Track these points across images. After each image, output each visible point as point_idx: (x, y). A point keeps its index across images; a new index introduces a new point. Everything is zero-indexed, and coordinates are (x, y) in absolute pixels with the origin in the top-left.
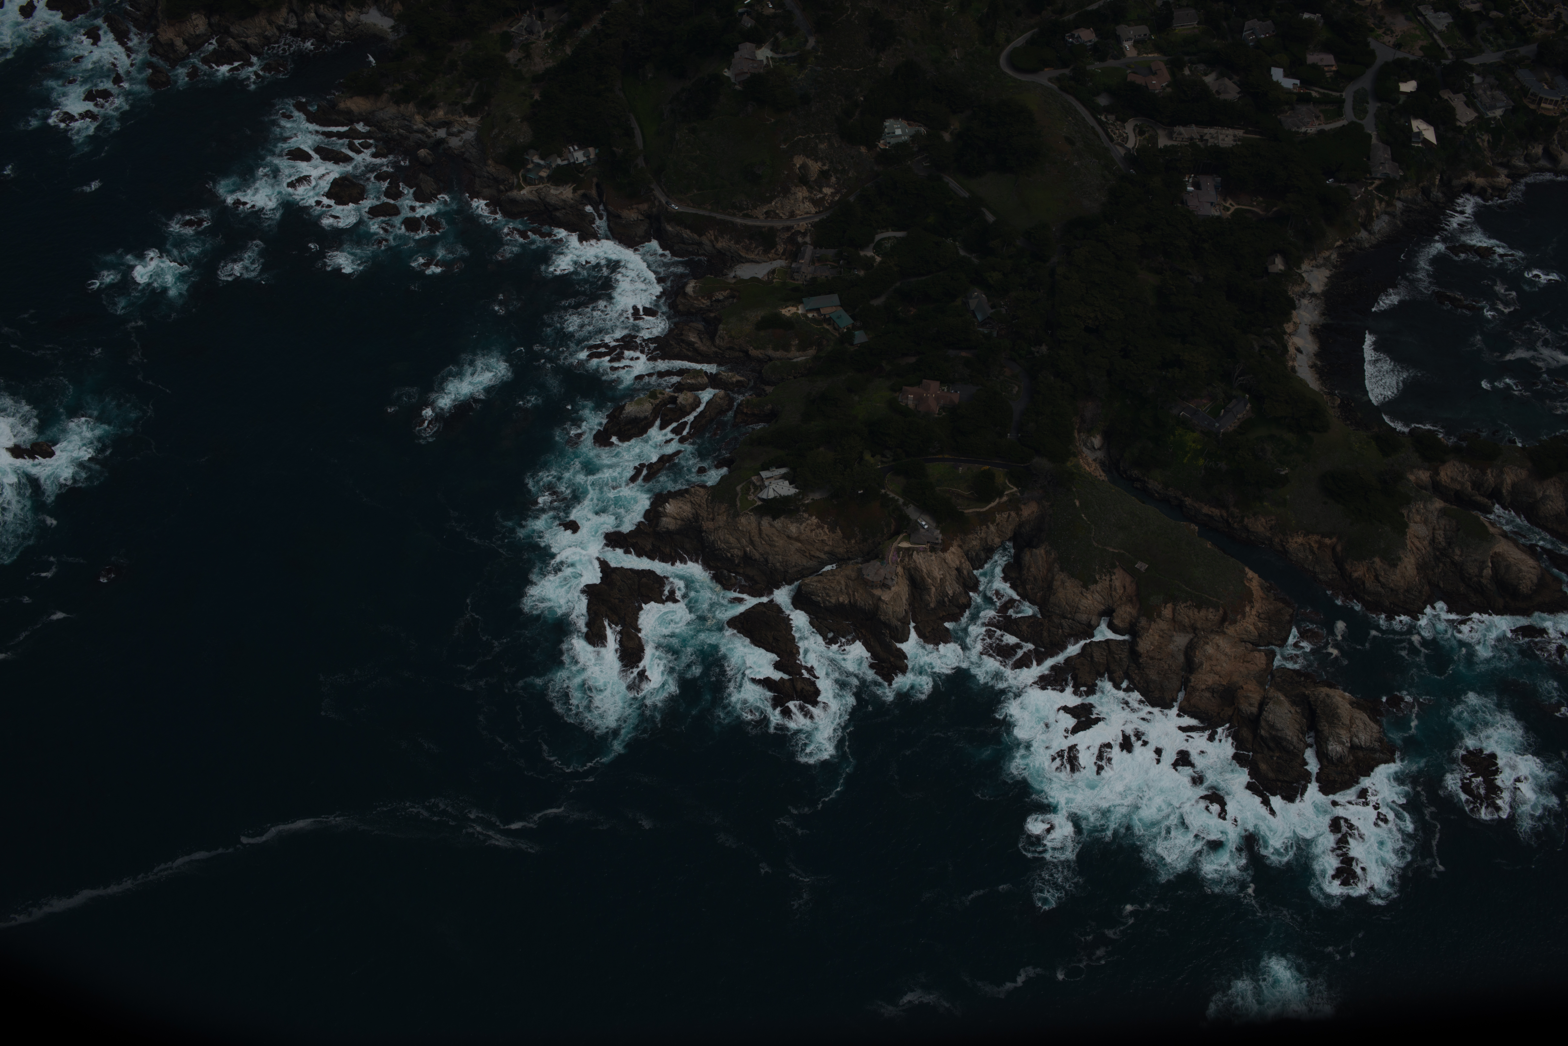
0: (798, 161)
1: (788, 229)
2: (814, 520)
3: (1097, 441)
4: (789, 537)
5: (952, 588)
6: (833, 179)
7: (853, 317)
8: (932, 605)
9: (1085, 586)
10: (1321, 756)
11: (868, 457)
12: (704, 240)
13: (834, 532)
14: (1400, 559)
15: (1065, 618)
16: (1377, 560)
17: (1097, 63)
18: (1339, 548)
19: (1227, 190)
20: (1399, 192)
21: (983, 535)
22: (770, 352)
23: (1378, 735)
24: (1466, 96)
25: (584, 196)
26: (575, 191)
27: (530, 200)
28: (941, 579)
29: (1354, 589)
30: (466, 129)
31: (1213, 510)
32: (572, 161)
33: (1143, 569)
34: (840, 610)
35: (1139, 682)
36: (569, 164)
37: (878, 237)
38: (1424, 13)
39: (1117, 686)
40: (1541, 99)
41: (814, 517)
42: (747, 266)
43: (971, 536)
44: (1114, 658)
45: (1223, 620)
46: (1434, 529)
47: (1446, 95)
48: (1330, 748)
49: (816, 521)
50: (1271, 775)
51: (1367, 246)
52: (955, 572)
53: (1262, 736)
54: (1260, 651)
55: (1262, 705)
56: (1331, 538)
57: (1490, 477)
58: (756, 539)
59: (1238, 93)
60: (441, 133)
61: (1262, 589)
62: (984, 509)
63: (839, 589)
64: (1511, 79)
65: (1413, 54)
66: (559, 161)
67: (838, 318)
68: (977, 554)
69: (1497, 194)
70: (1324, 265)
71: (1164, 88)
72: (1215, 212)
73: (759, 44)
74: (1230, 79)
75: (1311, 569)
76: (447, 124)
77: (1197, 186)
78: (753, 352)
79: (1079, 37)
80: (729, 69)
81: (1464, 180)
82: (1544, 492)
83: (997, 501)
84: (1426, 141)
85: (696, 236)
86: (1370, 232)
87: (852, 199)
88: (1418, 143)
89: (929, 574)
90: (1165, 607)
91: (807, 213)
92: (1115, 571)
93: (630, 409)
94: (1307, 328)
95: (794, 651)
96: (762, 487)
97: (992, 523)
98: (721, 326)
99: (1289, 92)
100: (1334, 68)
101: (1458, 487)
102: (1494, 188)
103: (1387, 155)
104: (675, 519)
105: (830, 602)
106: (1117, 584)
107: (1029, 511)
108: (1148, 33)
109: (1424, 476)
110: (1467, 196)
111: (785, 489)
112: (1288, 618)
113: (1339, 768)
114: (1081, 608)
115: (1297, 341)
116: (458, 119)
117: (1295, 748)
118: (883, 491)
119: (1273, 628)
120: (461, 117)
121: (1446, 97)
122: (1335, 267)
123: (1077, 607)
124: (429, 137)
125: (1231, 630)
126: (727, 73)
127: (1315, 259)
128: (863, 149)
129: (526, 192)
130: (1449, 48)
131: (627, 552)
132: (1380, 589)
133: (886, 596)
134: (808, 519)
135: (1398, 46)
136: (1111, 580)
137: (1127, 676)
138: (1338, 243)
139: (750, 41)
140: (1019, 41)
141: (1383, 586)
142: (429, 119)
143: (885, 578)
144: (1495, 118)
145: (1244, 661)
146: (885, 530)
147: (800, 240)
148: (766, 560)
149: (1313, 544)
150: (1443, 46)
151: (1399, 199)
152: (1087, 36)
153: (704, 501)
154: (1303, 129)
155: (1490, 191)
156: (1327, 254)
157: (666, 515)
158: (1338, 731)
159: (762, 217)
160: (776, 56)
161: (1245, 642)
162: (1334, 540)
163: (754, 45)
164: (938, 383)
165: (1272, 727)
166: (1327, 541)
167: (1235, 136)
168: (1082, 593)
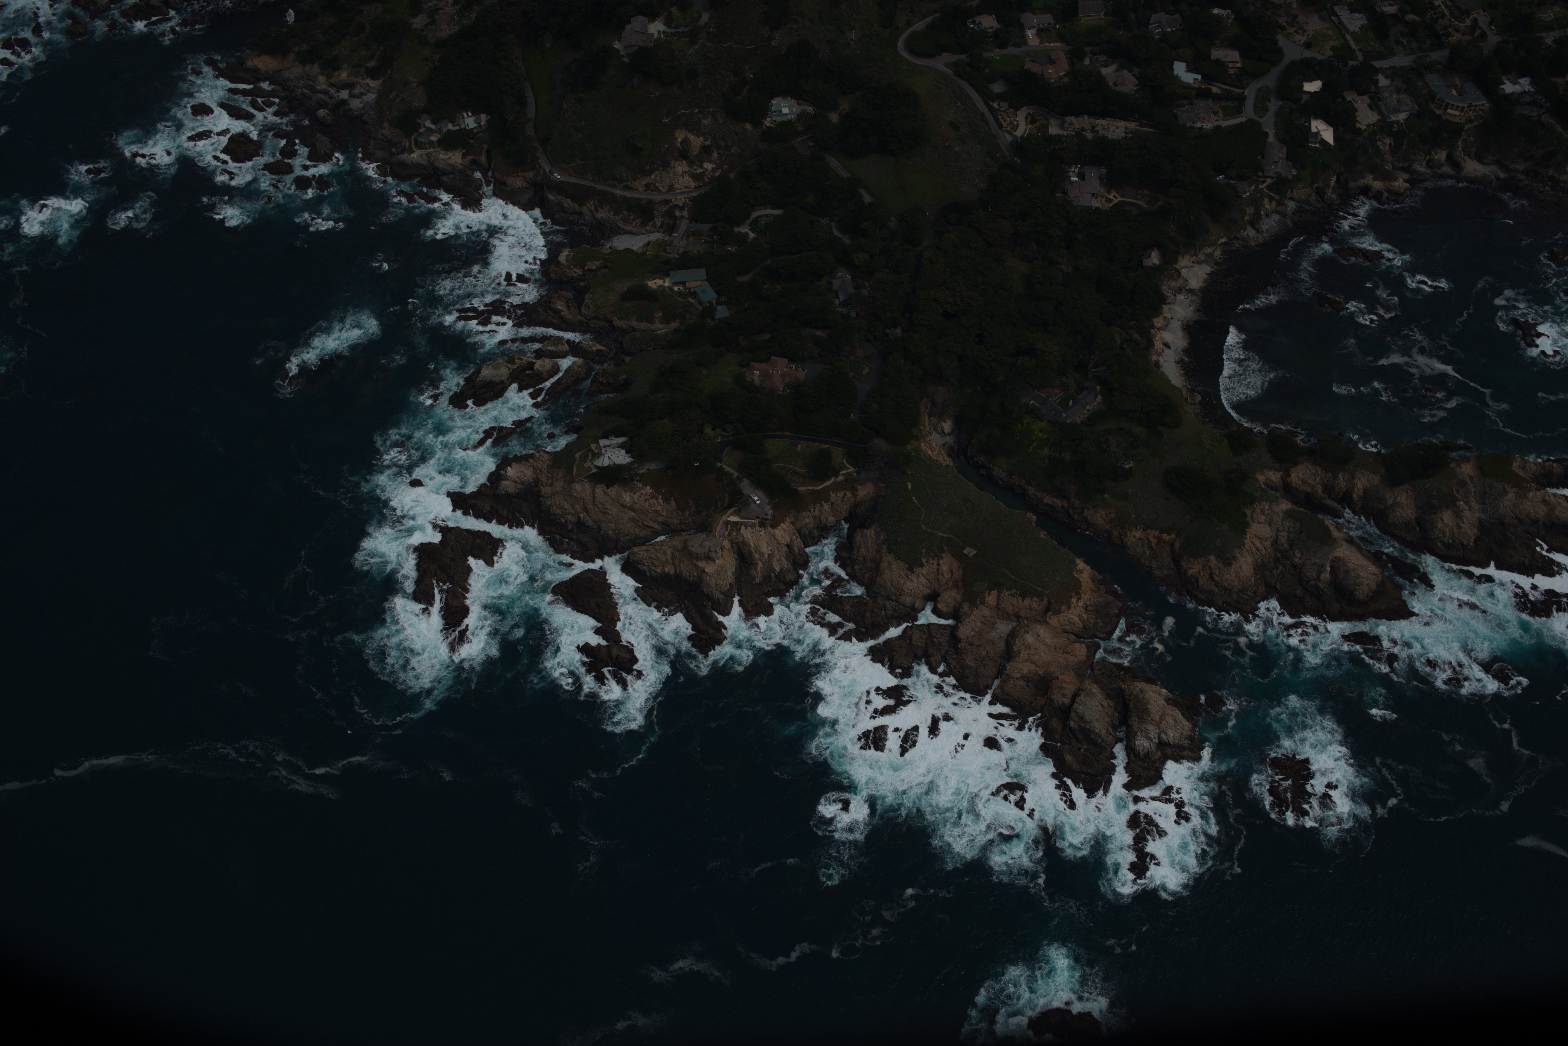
0: (680, 135)
1: (666, 202)
2: (648, 490)
3: (947, 426)
4: (623, 506)
5: (780, 564)
6: (715, 155)
7: (717, 292)
8: (758, 580)
9: (911, 569)
10: (1130, 750)
11: (708, 430)
12: (585, 210)
13: (668, 503)
14: (1235, 558)
15: (890, 599)
16: (1212, 558)
17: (997, 50)
18: (1177, 545)
19: (1111, 182)
20: (1292, 192)
21: (817, 513)
22: (634, 323)
23: (1189, 733)
24: (1370, 98)
25: (474, 162)
26: (464, 156)
27: (419, 164)
28: (769, 555)
29: (1189, 587)
30: (368, 91)
31: (1055, 500)
32: (463, 126)
33: (970, 555)
34: (665, 581)
35: (955, 668)
36: (461, 130)
37: (754, 215)
38: (1339, 14)
39: (933, 671)
40: (1447, 104)
41: (648, 487)
42: (625, 237)
43: (804, 514)
44: (933, 641)
45: (1047, 609)
46: (1278, 530)
47: (1350, 96)
48: (1137, 743)
49: (650, 491)
50: (1076, 767)
51: (1253, 244)
52: (785, 549)
53: (1071, 728)
54: (1081, 643)
55: (1075, 695)
56: (1169, 534)
57: (1342, 481)
58: (590, 506)
59: (1136, 86)
60: (344, 94)
61: (1093, 581)
62: (819, 488)
63: (664, 559)
64: (1420, 84)
65: (1323, 54)
66: (450, 127)
67: (702, 292)
68: (810, 533)
69: (1394, 198)
70: (1205, 261)
71: (1061, 78)
72: (1095, 203)
73: (652, 17)
74: (1130, 72)
75: (1147, 564)
76: (349, 86)
77: (1081, 176)
78: (617, 322)
79: (980, 23)
80: (619, 41)
81: (1361, 182)
82: (1395, 499)
83: (833, 480)
84: (1323, 142)
85: (576, 206)
86: (1258, 231)
87: (732, 176)
88: (1316, 143)
89: (757, 549)
90: (989, 594)
91: (686, 187)
92: (943, 555)
93: (487, 372)
94: (1180, 323)
95: (616, 618)
96: (599, 455)
97: (826, 502)
98: (588, 296)
99: (1188, 86)
100: (1239, 65)
101: (1309, 490)
102: (1390, 192)
103: (1283, 154)
104: (516, 482)
105: (655, 572)
106: (945, 568)
107: (865, 491)
108: (1052, 21)
109: (1275, 476)
110: (1362, 198)
111: (621, 458)
112: (1116, 611)
113: (1146, 764)
114: (906, 590)
115: (1167, 336)
116: (361, 81)
117: (1103, 741)
118: (719, 464)
119: (1099, 621)
120: (363, 79)
121: (1349, 98)
122: (1217, 264)
123: (902, 589)
124: (331, 98)
125: (1054, 621)
126: (617, 45)
127: (1196, 255)
128: (748, 126)
129: (416, 156)
130: (1360, 50)
131: (465, 513)
132: (1213, 588)
133: (710, 569)
134: (642, 489)
135: (1308, 45)
136: (938, 565)
137: (944, 659)
138: (1222, 240)
139: (643, 15)
140: (920, 25)
141: (1217, 584)
142: (332, 80)
143: (710, 551)
144: (1398, 122)
145: (1064, 652)
146: (719, 504)
147: (677, 213)
148: (599, 528)
149: (1151, 539)
150: (1354, 47)
151: (1292, 199)
152: (989, 22)
153: (545, 466)
154: (1199, 125)
155: (1386, 194)
156: (1210, 250)
157: (506, 478)
158: (1146, 726)
159: (641, 189)
160: (668, 30)
161: (1068, 633)
162: (1173, 536)
163: (646, 19)
164: (786, 361)
165: (1081, 718)
166: (1166, 537)
167: (1126, 128)
168: (907, 576)
